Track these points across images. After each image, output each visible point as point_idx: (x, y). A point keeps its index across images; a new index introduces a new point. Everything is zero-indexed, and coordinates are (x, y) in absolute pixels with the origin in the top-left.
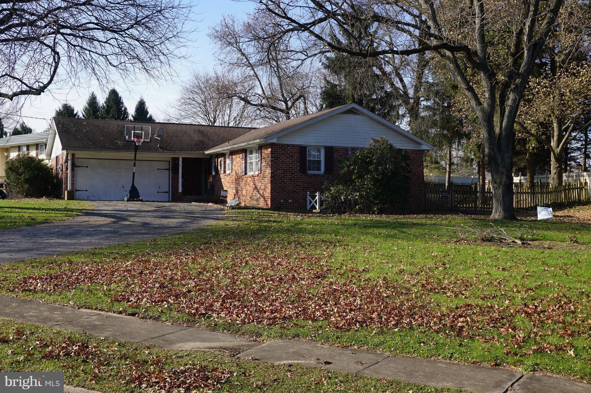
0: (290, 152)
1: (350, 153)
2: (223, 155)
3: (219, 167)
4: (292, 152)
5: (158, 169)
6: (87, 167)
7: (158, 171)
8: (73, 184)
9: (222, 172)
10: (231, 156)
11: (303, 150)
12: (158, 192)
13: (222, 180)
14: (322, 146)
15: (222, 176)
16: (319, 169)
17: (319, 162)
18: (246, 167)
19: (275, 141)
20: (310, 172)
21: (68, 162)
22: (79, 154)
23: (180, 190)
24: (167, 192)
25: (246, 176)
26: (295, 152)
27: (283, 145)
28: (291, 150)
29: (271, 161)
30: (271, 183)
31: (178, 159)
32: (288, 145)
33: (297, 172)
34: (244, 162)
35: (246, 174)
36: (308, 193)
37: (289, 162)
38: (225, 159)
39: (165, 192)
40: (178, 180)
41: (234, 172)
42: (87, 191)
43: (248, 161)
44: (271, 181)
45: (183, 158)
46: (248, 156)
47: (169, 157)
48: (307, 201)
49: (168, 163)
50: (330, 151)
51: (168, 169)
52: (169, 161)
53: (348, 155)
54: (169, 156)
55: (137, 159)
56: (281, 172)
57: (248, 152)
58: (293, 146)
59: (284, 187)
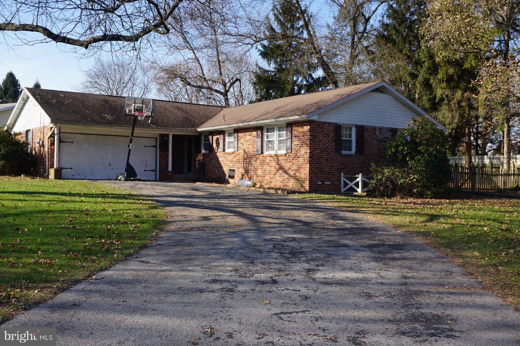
0: (327, 130)
1: (377, 133)
2: (221, 132)
3: (215, 146)
4: (329, 131)
5: (145, 146)
6: (72, 142)
7: (144, 148)
8: (59, 161)
9: (221, 149)
10: (236, 134)
11: (338, 128)
12: (145, 170)
13: (220, 159)
14: (353, 125)
15: (220, 154)
16: (350, 149)
17: (350, 141)
18: (262, 146)
19: (315, 118)
20: (344, 152)
21: (54, 137)
22: (67, 128)
23: (170, 169)
24: (154, 171)
25: (262, 155)
26: (331, 131)
27: (321, 123)
28: (328, 129)
29: (310, 140)
30: (310, 163)
31: (167, 136)
32: (325, 123)
33: (332, 152)
34: (260, 140)
35: (262, 153)
36: (342, 174)
37: (326, 141)
38: (224, 136)
39: (152, 171)
40: (168, 158)
41: (241, 152)
42: (72, 168)
43: (265, 139)
44: (310, 161)
45: (173, 135)
46: (265, 134)
47: (157, 134)
48: (341, 183)
49: (155, 139)
50: (361, 130)
51: (155, 147)
52: (156, 138)
53: (376, 134)
54: (156, 132)
55: (134, 135)
56: (318, 152)
57: (265, 130)
58: (329, 124)
59: (321, 168)
